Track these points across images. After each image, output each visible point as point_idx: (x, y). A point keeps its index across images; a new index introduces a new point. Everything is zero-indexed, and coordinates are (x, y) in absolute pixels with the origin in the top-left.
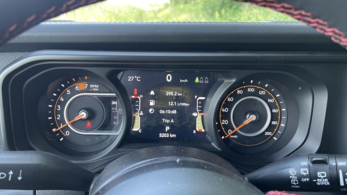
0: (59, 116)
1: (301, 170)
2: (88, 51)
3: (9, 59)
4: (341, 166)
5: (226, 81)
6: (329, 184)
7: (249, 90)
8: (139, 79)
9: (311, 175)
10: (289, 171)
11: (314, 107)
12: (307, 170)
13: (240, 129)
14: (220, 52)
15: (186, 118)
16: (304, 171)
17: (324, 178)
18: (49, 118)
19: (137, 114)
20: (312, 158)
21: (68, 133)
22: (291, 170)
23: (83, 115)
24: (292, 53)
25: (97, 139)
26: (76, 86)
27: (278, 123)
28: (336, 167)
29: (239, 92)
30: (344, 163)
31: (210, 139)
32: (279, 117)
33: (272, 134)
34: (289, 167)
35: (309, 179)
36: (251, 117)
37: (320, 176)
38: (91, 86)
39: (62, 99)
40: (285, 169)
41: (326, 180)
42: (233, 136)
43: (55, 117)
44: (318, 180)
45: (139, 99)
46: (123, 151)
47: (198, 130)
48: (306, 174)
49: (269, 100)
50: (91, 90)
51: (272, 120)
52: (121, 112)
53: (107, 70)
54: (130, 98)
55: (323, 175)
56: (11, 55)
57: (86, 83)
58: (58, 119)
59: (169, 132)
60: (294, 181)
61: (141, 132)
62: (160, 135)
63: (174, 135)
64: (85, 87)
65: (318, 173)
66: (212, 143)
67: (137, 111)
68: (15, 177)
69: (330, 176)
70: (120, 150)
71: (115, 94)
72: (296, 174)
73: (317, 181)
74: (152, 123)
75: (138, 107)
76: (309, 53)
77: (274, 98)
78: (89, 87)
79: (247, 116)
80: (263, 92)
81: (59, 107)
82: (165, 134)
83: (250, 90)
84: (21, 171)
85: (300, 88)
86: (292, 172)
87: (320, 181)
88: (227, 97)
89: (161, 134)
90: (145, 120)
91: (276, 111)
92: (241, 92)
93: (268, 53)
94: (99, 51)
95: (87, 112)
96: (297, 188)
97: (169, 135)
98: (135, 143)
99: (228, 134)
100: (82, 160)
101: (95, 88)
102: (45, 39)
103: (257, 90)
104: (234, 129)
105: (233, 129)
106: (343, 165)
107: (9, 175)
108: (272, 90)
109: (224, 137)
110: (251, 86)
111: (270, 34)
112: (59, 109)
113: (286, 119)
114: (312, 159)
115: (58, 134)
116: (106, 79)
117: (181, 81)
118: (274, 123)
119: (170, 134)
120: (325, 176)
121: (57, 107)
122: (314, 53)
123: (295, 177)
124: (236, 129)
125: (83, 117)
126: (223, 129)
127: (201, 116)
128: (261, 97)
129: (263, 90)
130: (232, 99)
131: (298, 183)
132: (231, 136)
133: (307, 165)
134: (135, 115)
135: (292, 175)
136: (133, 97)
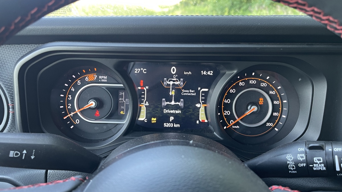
0: (70, 105)
1: (298, 156)
2: (97, 42)
3: (25, 50)
4: (337, 152)
5: (228, 72)
6: (325, 169)
7: (250, 82)
8: (145, 71)
9: (308, 161)
10: (287, 157)
11: (314, 98)
12: (303, 155)
13: (241, 120)
14: (221, 44)
15: (189, 108)
16: (300, 157)
17: (321, 163)
18: (61, 107)
19: (143, 104)
20: (308, 144)
21: (77, 122)
22: (288, 156)
23: (92, 104)
24: (290, 44)
25: (105, 127)
26: (85, 77)
27: (279, 114)
28: (332, 153)
29: (241, 84)
30: (340, 149)
31: (212, 128)
32: (280, 109)
33: (273, 125)
34: (286, 153)
35: (306, 164)
36: (252, 108)
37: (316, 161)
38: (100, 77)
39: (73, 89)
40: (283, 155)
41: (323, 165)
42: (235, 127)
43: (67, 106)
44: (315, 165)
45: (145, 90)
46: (129, 138)
47: (201, 121)
48: (303, 160)
49: (271, 92)
50: (100, 80)
51: (273, 112)
52: (128, 103)
53: (115, 61)
54: (137, 89)
55: (319, 160)
56: (27, 46)
57: (96, 74)
58: (69, 107)
59: (173, 122)
60: (291, 167)
61: (146, 121)
62: (164, 125)
63: (178, 125)
64: (95, 78)
65: (314, 158)
66: (214, 133)
67: (143, 102)
68: (28, 155)
69: (326, 161)
70: (126, 137)
71: (122, 85)
72: (293, 159)
73: (313, 166)
74: (157, 113)
75: (144, 98)
76: (308, 44)
77: (275, 90)
78: (98, 78)
79: (248, 107)
80: (264, 84)
81: (70, 97)
82: (170, 124)
83: (252, 82)
84: (34, 150)
85: (300, 80)
86: (289, 157)
87: (316, 166)
88: (230, 89)
89: (166, 124)
90: (151, 110)
91: (277, 103)
92: (243, 84)
93: (268, 44)
94: (107, 42)
95: (95, 101)
96: (295, 173)
97: (173, 125)
98: (141, 131)
99: (230, 124)
100: (91, 147)
101: (104, 79)
102: (58, 31)
103: (259, 83)
104: (236, 119)
105: (234, 119)
106: (339, 151)
107: (23, 154)
108: (273, 83)
109: (226, 127)
110: (253, 78)
111: (269, 26)
112: (70, 98)
113: (287, 111)
114: (308, 146)
115: (69, 122)
116: (113, 70)
117: (185, 73)
118: (275, 114)
119: (175, 124)
120: (322, 161)
121: (68, 97)
122: (313, 44)
123: (292, 163)
124: (238, 120)
125: (92, 106)
126: (225, 119)
127: (204, 107)
128: (262, 88)
129: (264, 83)
130: (234, 91)
131: (295, 169)
132: (233, 127)
133: (304, 151)
134: (141, 105)
135: (289, 161)
136: (139, 88)
